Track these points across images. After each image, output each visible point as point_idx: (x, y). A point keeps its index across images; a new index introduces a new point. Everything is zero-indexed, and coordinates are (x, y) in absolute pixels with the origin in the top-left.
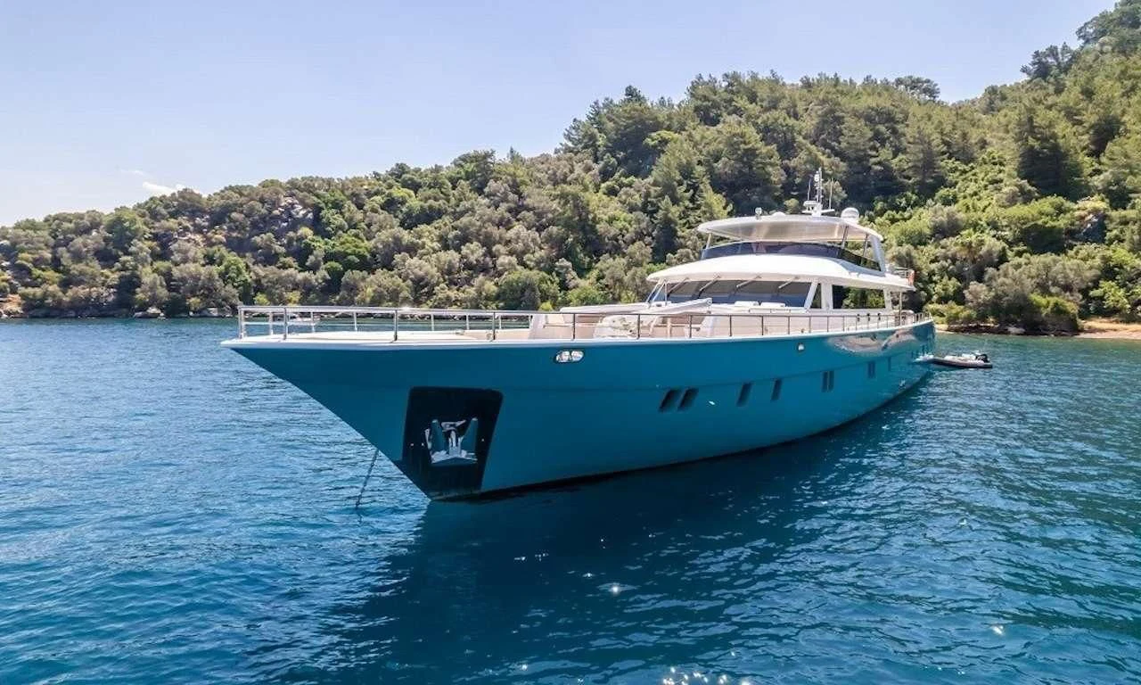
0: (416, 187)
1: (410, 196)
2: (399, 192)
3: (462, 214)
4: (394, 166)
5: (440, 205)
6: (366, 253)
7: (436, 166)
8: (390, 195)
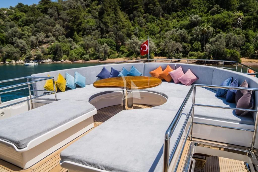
0: (26, 12)
1: (23, 15)
2: (19, 14)
3: (38, 22)
4: (18, 4)
5: (33, 18)
6: (3, 38)
7: (34, 4)
8: (15, 15)
